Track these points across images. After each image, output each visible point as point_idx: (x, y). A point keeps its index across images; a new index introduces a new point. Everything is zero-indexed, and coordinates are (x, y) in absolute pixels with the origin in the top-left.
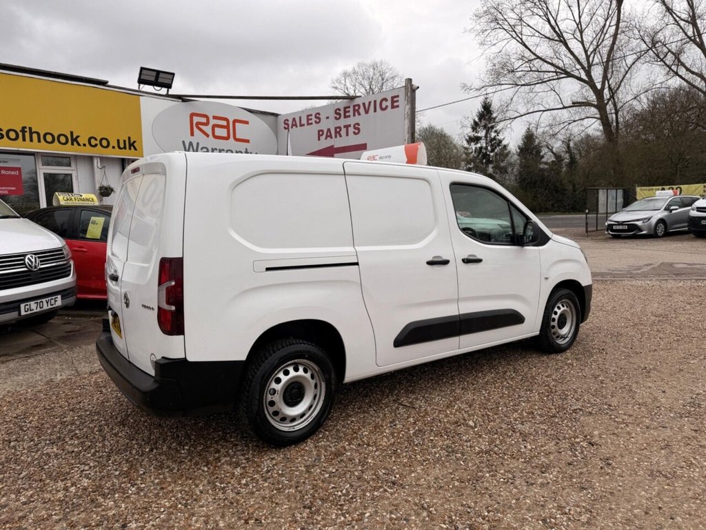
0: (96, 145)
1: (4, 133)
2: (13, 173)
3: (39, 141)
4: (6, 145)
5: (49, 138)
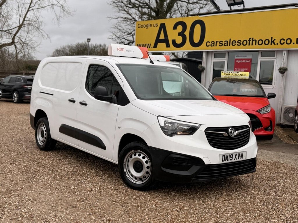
0: (284, 43)
1: (242, 42)
2: (248, 61)
3: (256, 44)
4: (242, 48)
5: (260, 42)
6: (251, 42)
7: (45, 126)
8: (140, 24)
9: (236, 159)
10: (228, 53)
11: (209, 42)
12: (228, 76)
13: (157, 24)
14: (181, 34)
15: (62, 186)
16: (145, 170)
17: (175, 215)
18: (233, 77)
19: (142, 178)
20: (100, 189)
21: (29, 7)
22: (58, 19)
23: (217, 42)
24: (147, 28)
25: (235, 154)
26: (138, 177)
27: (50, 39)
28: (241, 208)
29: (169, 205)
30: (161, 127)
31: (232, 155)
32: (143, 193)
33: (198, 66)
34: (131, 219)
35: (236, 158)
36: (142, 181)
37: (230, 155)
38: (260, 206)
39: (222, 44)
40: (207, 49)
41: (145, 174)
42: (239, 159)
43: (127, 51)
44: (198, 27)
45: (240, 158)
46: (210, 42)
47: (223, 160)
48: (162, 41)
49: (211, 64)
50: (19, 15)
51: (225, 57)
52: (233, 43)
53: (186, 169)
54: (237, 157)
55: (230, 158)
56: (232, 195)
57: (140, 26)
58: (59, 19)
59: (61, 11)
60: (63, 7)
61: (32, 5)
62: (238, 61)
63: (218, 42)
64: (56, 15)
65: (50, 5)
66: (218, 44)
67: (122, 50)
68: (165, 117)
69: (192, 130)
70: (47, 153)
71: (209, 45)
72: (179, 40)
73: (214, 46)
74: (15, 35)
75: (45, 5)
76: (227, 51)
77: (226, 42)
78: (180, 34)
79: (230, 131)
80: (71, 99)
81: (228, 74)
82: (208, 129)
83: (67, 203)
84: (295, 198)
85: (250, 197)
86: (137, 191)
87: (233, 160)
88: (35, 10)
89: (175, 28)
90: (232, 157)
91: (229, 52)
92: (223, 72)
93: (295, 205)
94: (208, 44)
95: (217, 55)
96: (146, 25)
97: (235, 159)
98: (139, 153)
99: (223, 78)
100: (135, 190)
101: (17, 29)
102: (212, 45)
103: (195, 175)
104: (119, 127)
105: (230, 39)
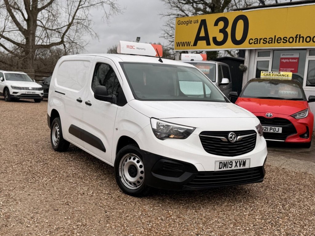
1: (287, 39)
2: (295, 61)
3: (303, 42)
4: (287, 46)
5: (308, 39)
6: (298, 39)
7: (58, 127)
8: (180, 21)
9: (237, 167)
10: (273, 52)
11: (252, 40)
12: (268, 77)
13: (198, 20)
14: (223, 31)
15: (55, 188)
16: (139, 175)
17: (158, 224)
18: (273, 78)
19: (136, 183)
20: (93, 193)
21: (79, 6)
22: (107, 17)
23: (260, 39)
24: (187, 25)
25: (235, 162)
26: (132, 182)
27: (98, 38)
28: (234, 220)
29: (158, 213)
30: (153, 130)
31: (232, 162)
32: (135, 199)
33: (239, 65)
34: (108, 225)
35: (236, 165)
36: (137, 186)
37: (229, 162)
38: (257, 220)
39: (266, 41)
40: (250, 47)
41: (139, 179)
42: (240, 166)
43: (138, 48)
44: (241, 23)
45: (242, 166)
46: (254, 39)
47: (221, 167)
48: (202, 39)
49: (254, 64)
50: (69, 13)
51: (269, 56)
52: (278, 40)
53: (178, 175)
54: (238, 164)
55: (229, 166)
56: (233, 205)
57: (180, 23)
58: (109, 17)
59: (110, 9)
60: (113, 4)
61: (82, 3)
62: (283, 60)
63: (262, 39)
64: (106, 13)
65: (100, 3)
66: (262, 41)
67: (132, 47)
68: (158, 119)
69: (185, 134)
70: (59, 154)
71: (252, 43)
72: (220, 37)
73: (257, 43)
74: (64, 34)
75: (94, 3)
76: (272, 49)
77: (271, 39)
78: (221, 31)
79: (230, 136)
80: (79, 99)
81: (268, 74)
82: (203, 133)
83: (51, 205)
84: (304, 213)
85: (251, 208)
86: (131, 197)
87: (233, 168)
88: (84, 8)
89: (216, 24)
90: (232, 165)
91: (274, 50)
92: (262, 73)
93: (299, 220)
94: (251, 41)
95: (261, 53)
96: (186, 22)
97: (235, 167)
98: (134, 157)
99: (263, 78)
100: (129, 196)
101: (66, 28)
102: (256, 42)
103: (187, 183)
104: (117, 129)
105: (275, 36)
